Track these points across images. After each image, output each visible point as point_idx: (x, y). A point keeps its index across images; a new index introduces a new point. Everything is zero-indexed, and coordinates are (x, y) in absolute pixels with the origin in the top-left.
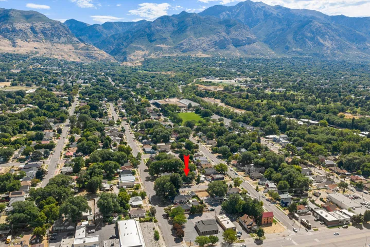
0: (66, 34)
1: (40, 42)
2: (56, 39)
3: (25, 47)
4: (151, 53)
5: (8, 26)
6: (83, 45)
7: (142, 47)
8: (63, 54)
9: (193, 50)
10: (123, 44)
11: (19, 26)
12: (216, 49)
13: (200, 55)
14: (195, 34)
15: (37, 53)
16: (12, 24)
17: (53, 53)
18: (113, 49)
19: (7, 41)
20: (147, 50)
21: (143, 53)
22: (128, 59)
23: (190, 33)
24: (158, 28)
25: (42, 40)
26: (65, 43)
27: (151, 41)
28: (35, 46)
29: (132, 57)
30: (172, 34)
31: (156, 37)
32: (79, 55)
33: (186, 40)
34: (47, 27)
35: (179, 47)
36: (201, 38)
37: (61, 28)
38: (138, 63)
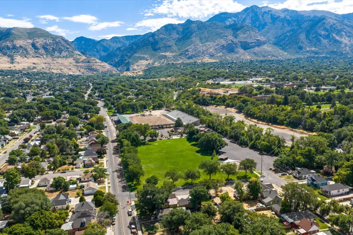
0: (67, 48)
1: (40, 57)
2: (57, 54)
3: (22, 63)
4: (155, 62)
5: (9, 44)
6: (84, 57)
7: (146, 56)
8: (63, 68)
9: (199, 56)
10: (127, 56)
11: (19, 43)
12: (223, 53)
13: (207, 60)
14: (201, 39)
15: (35, 68)
16: (13, 41)
17: (51, 67)
18: (117, 61)
19: (6, 59)
20: (151, 59)
21: (147, 62)
22: (131, 69)
23: (195, 39)
24: (162, 36)
25: (42, 55)
26: (66, 57)
27: (155, 50)
28: (33, 62)
29: (135, 67)
30: (176, 42)
31: (161, 45)
32: (79, 68)
33: (192, 46)
34: (48, 42)
35: (183, 54)
36: (207, 43)
37: (63, 42)
38: (139, 72)
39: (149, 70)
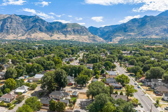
0: (86, 31)
1: (75, 35)
2: (82, 34)
3: (70, 37)
4: (125, 38)
5: (65, 30)
6: (92, 35)
7: (120, 35)
8: (83, 40)
9: (149, 35)
10: (111, 35)
11: (69, 29)
12: (165, 33)
13: (154, 36)
14: (151, 26)
15: (73, 39)
16: (67, 29)
17: (79, 39)
18: (106, 37)
19: (64, 36)
20: (123, 36)
21: (120, 38)
22: (112, 41)
23: (148, 26)
24: (130, 25)
25: (76, 34)
26: (85, 35)
27: (125, 32)
28: (73, 37)
29: (115, 40)
30: (138, 27)
31: (129, 29)
32: (90, 40)
33: (146, 30)
34: (79, 29)
35: (141, 33)
36: (155, 28)
37: (85, 29)
38: (116, 42)
39: (121, 41)
